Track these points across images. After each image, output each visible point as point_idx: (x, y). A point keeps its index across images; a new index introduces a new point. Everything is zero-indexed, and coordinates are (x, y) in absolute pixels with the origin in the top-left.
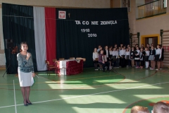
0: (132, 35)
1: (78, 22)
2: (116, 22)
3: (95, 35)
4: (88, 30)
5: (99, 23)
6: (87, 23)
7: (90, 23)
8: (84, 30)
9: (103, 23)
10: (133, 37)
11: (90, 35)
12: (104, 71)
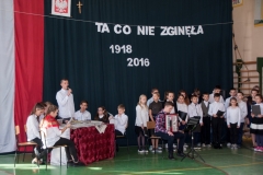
0: (241, 63)
1: (103, 27)
2: (200, 30)
3: (145, 62)
4: (128, 49)
5: (158, 31)
6: (127, 30)
7: (134, 30)
8: (116, 49)
9: (166, 31)
10: (244, 68)
11: (133, 62)
12: (171, 157)
